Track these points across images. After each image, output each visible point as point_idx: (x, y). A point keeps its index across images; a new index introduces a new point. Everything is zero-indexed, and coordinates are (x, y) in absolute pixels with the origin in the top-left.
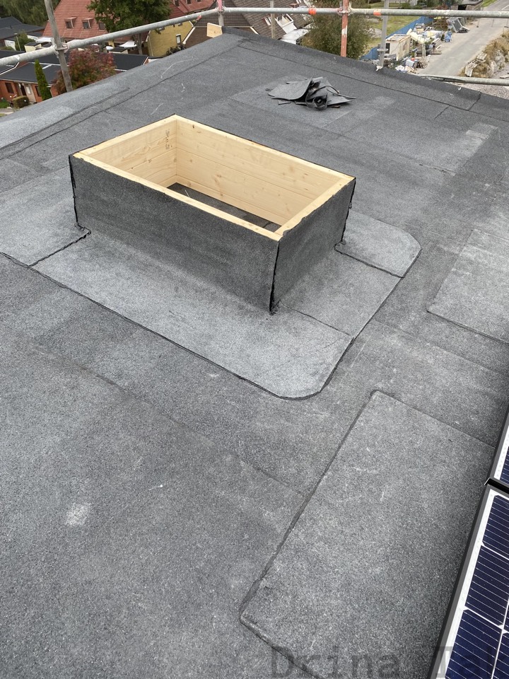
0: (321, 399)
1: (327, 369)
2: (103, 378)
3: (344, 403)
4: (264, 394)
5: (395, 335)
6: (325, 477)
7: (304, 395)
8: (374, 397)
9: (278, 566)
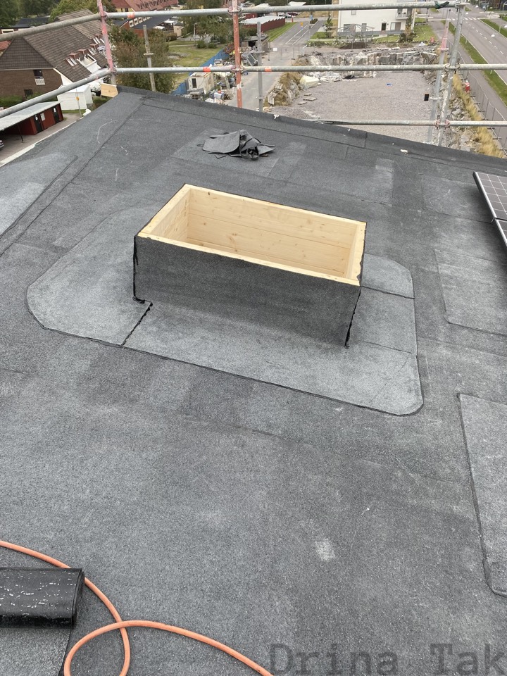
0: (428, 410)
1: (416, 384)
2: (258, 431)
3: (444, 408)
4: (386, 416)
5: (441, 347)
6: (473, 469)
7: (415, 410)
8: (461, 399)
9: (489, 545)
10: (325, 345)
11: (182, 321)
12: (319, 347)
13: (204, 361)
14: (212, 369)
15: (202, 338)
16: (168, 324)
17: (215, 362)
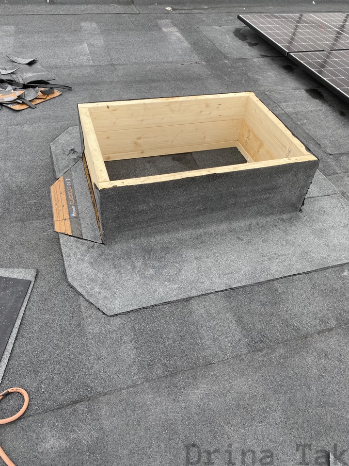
2: (321, 332)
10: (285, 216)
11: (166, 249)
12: (283, 220)
13: (220, 284)
14: (232, 289)
15: (197, 258)
16: (158, 259)
17: (229, 279)
